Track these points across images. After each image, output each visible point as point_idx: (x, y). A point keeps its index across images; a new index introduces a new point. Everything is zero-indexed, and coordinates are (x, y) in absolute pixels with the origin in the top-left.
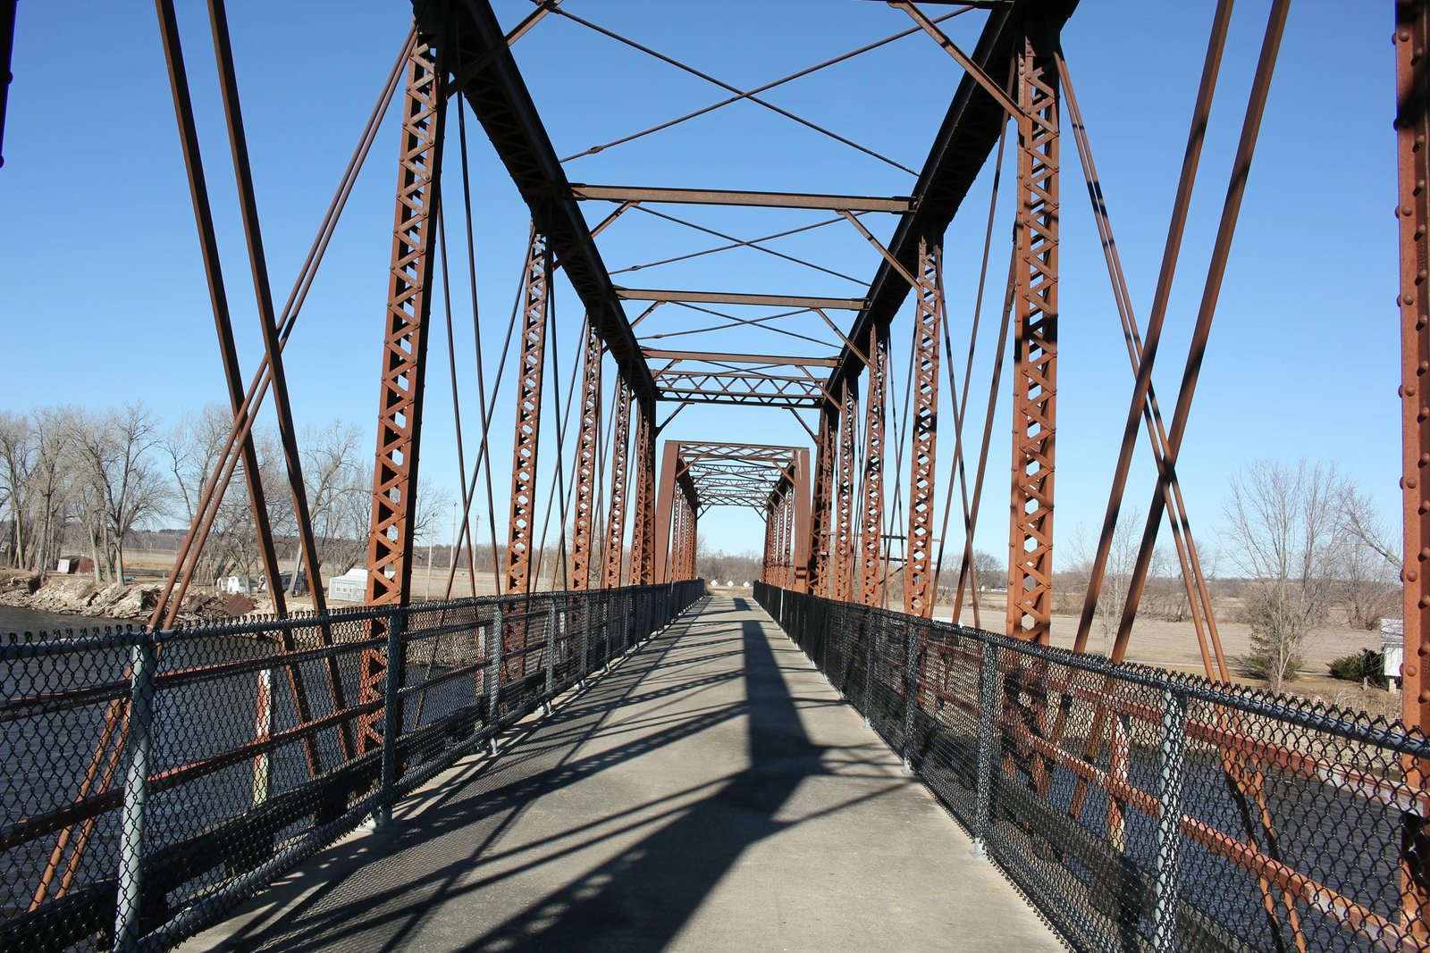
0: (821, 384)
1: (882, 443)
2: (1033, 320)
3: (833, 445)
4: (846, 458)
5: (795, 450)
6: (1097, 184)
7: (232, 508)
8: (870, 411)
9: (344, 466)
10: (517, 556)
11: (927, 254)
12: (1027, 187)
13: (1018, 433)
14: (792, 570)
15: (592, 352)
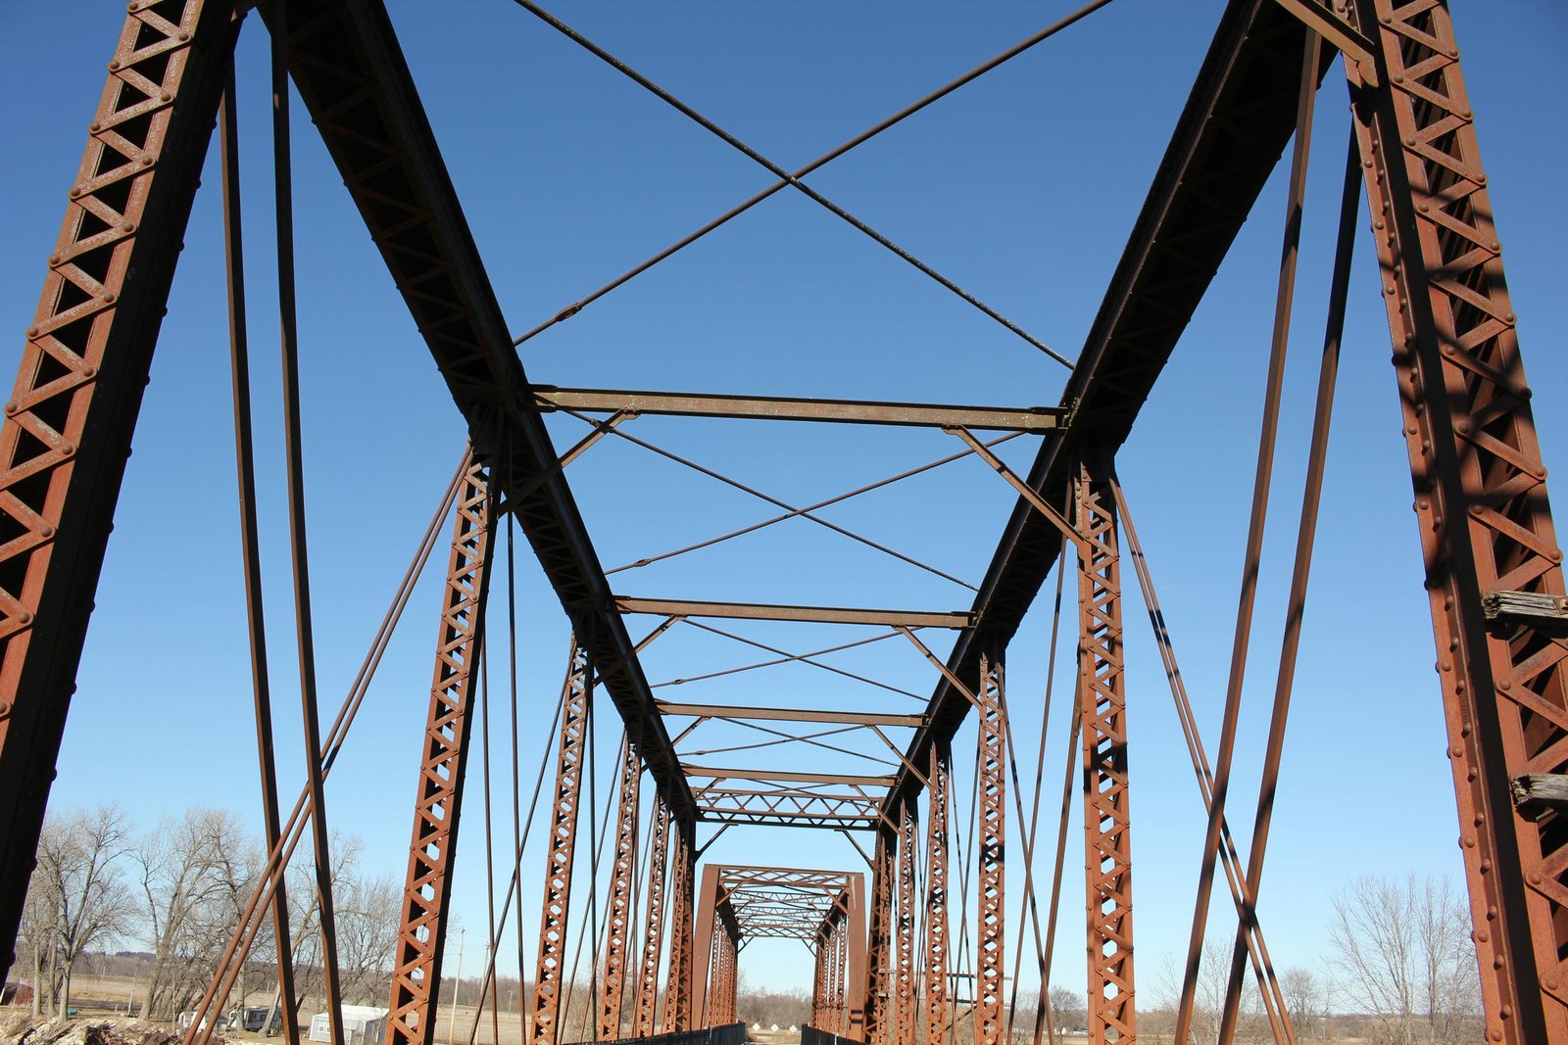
0: (877, 804)
1: (945, 872)
2: (1102, 749)
3: (890, 871)
4: (906, 886)
5: (848, 875)
6: (1159, 613)
7: (206, 929)
8: (931, 836)
9: (339, 883)
10: (544, 1000)
11: (989, 671)
12: (1089, 612)
13: (1091, 868)
14: (846, 1013)
15: (630, 771)
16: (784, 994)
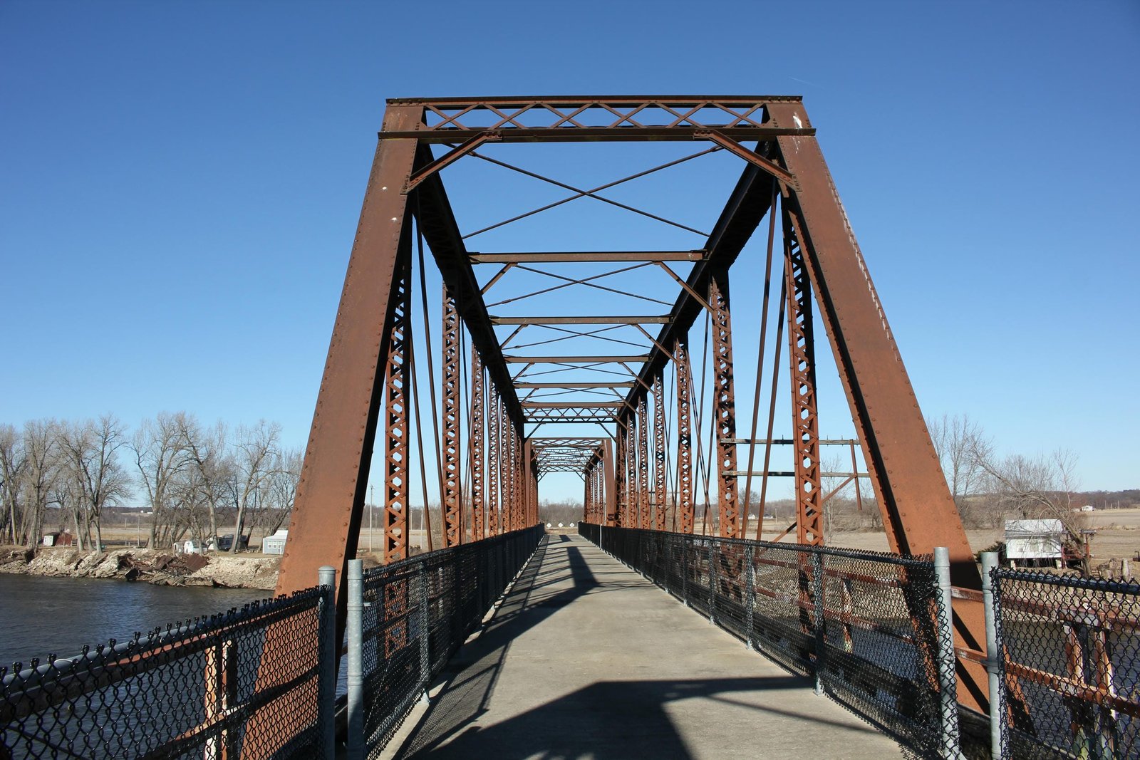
5: (602, 439)
9: (268, 454)
16: (561, 503)
